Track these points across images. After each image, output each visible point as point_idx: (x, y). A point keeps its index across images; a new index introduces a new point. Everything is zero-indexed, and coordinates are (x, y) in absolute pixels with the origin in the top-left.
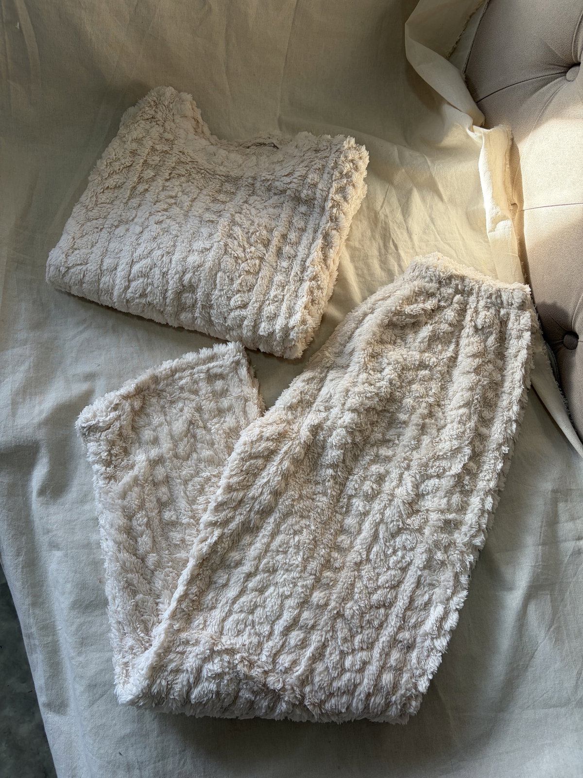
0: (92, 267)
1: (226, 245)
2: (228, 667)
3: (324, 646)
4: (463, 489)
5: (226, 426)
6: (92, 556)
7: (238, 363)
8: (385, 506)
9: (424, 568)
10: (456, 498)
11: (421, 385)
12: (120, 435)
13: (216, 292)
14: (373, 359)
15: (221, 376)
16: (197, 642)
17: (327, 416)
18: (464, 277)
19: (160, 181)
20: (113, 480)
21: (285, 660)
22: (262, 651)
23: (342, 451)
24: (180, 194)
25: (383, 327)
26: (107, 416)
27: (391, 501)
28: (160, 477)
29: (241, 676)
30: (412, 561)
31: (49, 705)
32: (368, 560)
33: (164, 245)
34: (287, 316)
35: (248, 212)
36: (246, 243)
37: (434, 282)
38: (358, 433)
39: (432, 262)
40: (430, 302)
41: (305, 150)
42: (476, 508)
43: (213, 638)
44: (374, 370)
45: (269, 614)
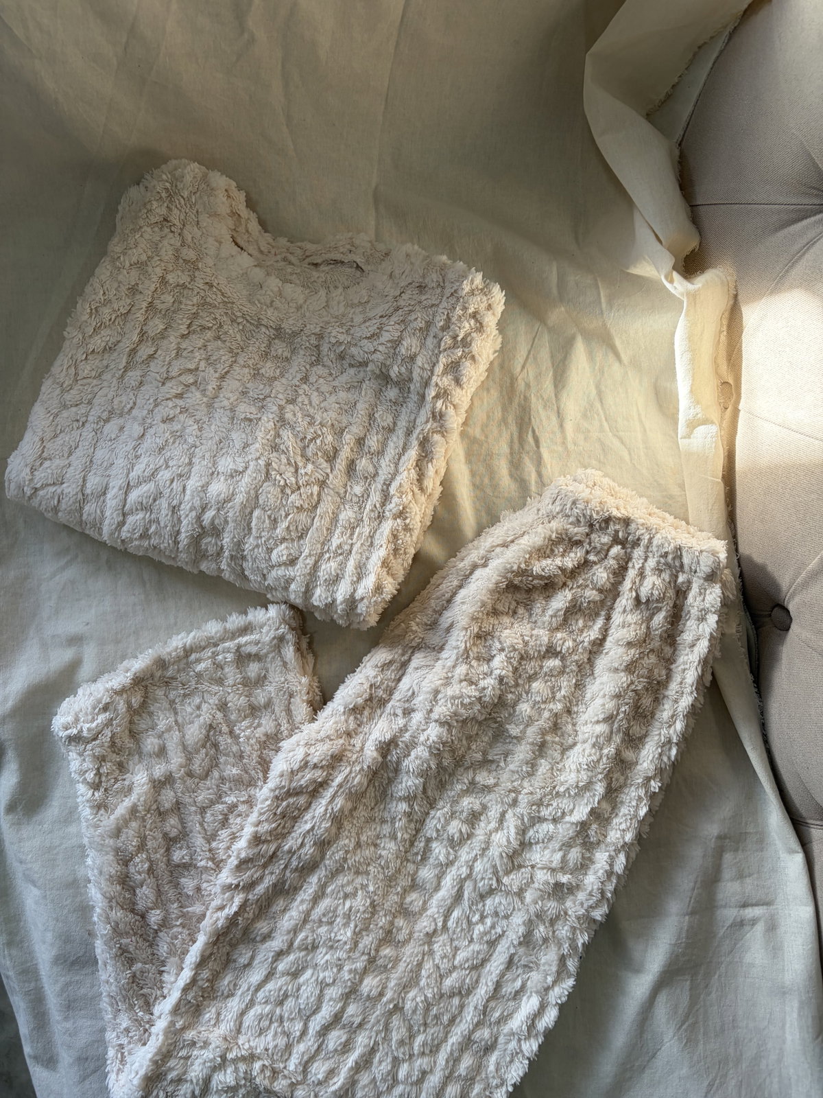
0: (70, 489)
1: (268, 465)
2: (244, 1078)
3: (373, 1051)
4: (586, 840)
5: (259, 732)
6: (78, 899)
7: (281, 639)
8: (476, 855)
9: (520, 943)
10: (575, 854)
11: (546, 682)
12: (113, 744)
13: (251, 538)
14: (479, 642)
15: (257, 657)
16: (206, 1044)
17: (405, 726)
18: (629, 519)
19: (173, 340)
20: (103, 810)
21: (319, 1070)
22: (290, 1055)
23: (422, 780)
24: (203, 364)
25: (499, 592)
26: (93, 720)
27: (484, 850)
28: (167, 805)
29: (262, 1089)
30: (504, 932)
31: (36, 1058)
32: (445, 927)
33: (175, 463)
34: (355, 579)
35: (306, 402)
36: (299, 458)
37: (582, 524)
38: (446, 755)
39: (583, 492)
40: (572, 555)
41: (403, 284)
42: (602, 868)
43: (227, 1040)
44: (478, 659)
45: (302, 1007)
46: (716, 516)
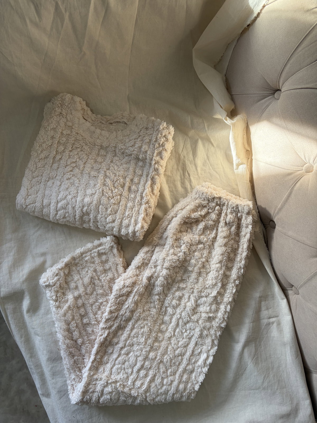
0: (38, 204)
1: (103, 191)
2: (114, 389)
3: (155, 376)
4: (217, 302)
5: (108, 278)
6: (53, 339)
7: (112, 247)
8: (182, 311)
9: (199, 337)
10: (214, 307)
11: (199, 252)
12: (60, 286)
13: (100, 215)
14: (176, 241)
15: (105, 254)
16: (101, 379)
17: (155, 271)
18: (220, 197)
19: (67, 152)
20: (59, 308)
21: (138, 383)
22: (128, 380)
23: (162, 288)
24: (78, 160)
25: (181, 225)
26: (53, 279)
27: (184, 308)
28: (80, 305)
29: (120, 392)
30: (193, 334)
32: (174, 335)
33: (72, 193)
34: (134, 225)
35: (113, 169)
36: (112, 188)
37: (206, 200)
38: (169, 279)
39: (205, 190)
40: (204, 210)
41: (141, 128)
42: (223, 310)
43: (107, 377)
44: (177, 247)
45: (131, 364)
46: (248, 194)
